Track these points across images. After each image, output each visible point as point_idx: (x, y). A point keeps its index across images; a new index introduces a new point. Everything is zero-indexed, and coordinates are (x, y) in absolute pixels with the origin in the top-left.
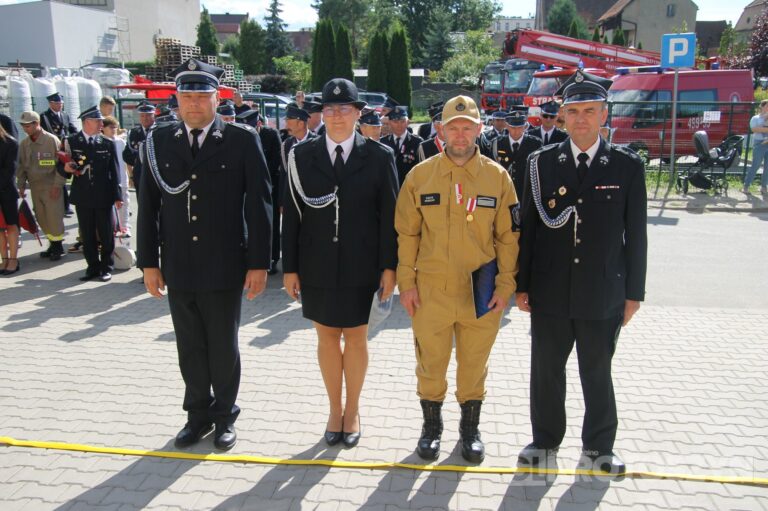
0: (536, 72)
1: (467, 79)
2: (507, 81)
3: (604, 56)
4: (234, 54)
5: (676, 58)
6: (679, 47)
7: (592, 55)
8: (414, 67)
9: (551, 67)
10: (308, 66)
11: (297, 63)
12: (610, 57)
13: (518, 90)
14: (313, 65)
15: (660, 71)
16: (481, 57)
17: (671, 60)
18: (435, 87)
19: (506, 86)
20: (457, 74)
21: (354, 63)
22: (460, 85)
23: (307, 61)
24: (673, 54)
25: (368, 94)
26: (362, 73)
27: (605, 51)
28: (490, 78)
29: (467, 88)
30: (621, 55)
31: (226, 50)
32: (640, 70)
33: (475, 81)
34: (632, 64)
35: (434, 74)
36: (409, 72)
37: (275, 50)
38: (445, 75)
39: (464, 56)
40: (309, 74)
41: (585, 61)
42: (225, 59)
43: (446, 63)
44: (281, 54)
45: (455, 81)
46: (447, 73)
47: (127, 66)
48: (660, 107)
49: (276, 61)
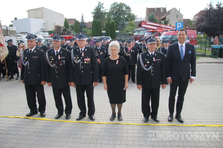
0: (146, 31)
1: (129, 33)
2: (139, 33)
3: (162, 27)
4: (73, 28)
5: (179, 28)
6: (179, 25)
7: (159, 27)
8: (116, 30)
9: (150, 30)
10: (91, 30)
11: (88, 30)
12: (164, 27)
13: (142, 35)
14: (92, 30)
15: (175, 30)
16: (133, 28)
17: (178, 28)
18: (122, 35)
19: (139, 34)
20: (127, 31)
21: (102, 29)
22: (128, 34)
23: (90, 29)
24: (178, 27)
25: (106, 37)
26: (104, 32)
27: (162, 26)
28: (135, 32)
29: (130, 35)
30: (166, 27)
31: (71, 27)
32: (171, 30)
33: (131, 33)
34: (169, 29)
35: (121, 32)
36: (115, 31)
37: (83, 27)
38: (124, 32)
39: (129, 27)
40: (91, 32)
41: (158, 28)
42: (70, 29)
43: (124, 29)
44: (84, 28)
45: (127, 33)
46: (125, 31)
47: (48, 32)
48: (176, 39)
49: (83, 29)
